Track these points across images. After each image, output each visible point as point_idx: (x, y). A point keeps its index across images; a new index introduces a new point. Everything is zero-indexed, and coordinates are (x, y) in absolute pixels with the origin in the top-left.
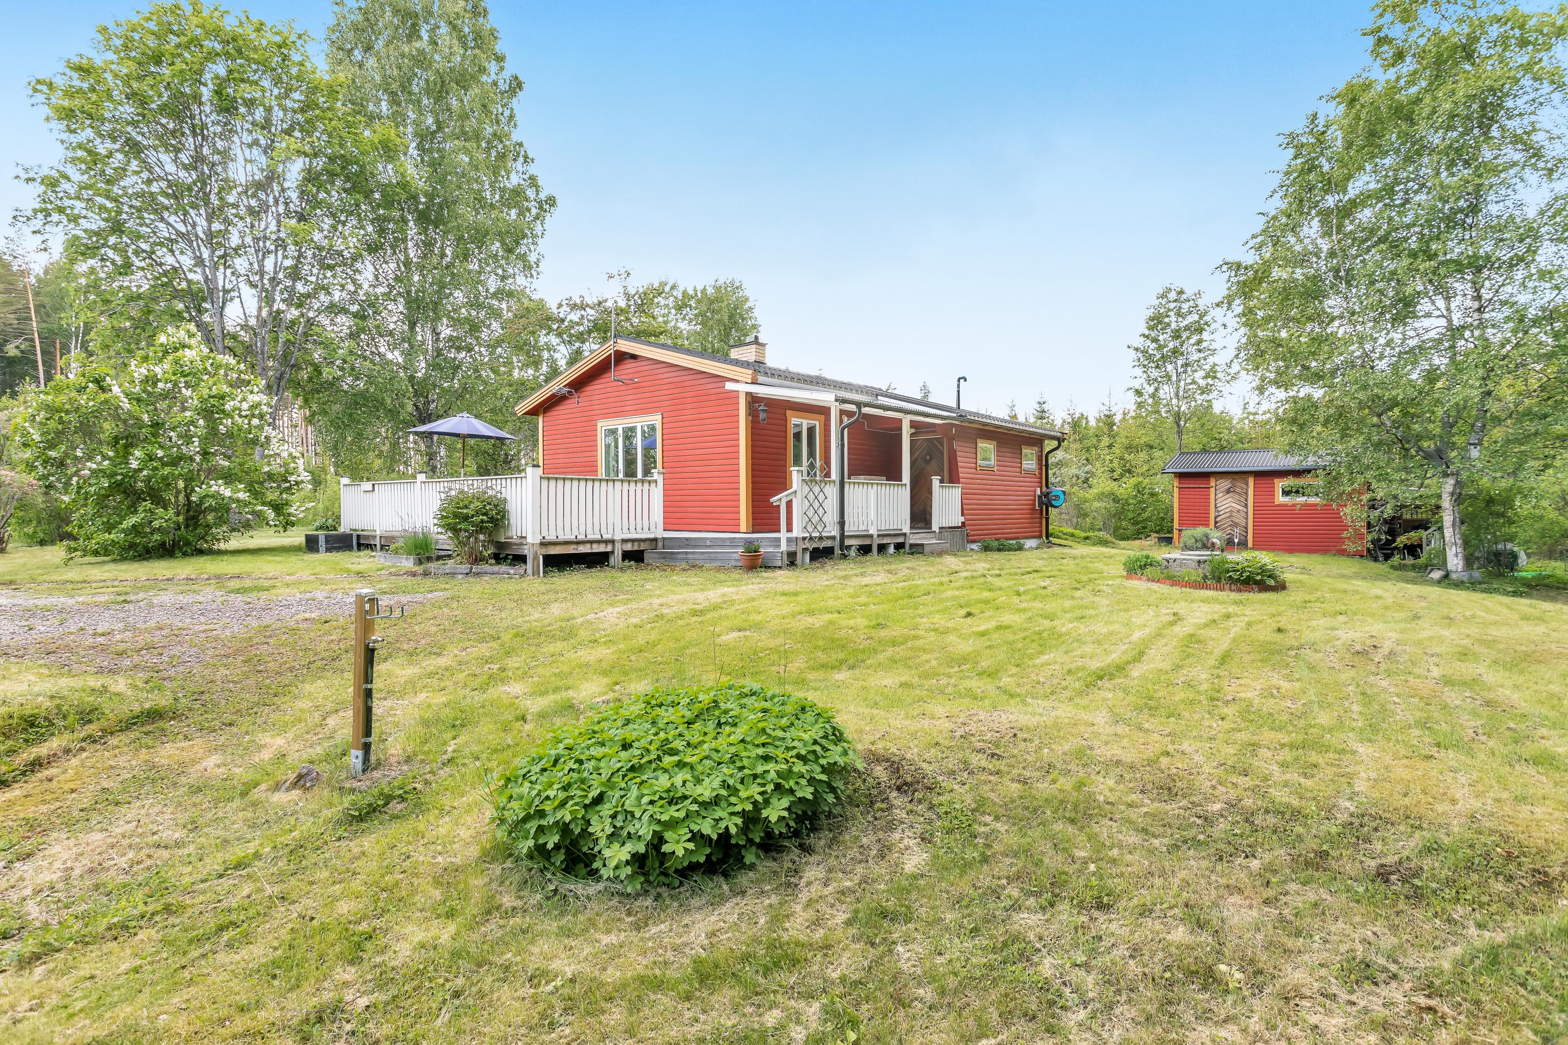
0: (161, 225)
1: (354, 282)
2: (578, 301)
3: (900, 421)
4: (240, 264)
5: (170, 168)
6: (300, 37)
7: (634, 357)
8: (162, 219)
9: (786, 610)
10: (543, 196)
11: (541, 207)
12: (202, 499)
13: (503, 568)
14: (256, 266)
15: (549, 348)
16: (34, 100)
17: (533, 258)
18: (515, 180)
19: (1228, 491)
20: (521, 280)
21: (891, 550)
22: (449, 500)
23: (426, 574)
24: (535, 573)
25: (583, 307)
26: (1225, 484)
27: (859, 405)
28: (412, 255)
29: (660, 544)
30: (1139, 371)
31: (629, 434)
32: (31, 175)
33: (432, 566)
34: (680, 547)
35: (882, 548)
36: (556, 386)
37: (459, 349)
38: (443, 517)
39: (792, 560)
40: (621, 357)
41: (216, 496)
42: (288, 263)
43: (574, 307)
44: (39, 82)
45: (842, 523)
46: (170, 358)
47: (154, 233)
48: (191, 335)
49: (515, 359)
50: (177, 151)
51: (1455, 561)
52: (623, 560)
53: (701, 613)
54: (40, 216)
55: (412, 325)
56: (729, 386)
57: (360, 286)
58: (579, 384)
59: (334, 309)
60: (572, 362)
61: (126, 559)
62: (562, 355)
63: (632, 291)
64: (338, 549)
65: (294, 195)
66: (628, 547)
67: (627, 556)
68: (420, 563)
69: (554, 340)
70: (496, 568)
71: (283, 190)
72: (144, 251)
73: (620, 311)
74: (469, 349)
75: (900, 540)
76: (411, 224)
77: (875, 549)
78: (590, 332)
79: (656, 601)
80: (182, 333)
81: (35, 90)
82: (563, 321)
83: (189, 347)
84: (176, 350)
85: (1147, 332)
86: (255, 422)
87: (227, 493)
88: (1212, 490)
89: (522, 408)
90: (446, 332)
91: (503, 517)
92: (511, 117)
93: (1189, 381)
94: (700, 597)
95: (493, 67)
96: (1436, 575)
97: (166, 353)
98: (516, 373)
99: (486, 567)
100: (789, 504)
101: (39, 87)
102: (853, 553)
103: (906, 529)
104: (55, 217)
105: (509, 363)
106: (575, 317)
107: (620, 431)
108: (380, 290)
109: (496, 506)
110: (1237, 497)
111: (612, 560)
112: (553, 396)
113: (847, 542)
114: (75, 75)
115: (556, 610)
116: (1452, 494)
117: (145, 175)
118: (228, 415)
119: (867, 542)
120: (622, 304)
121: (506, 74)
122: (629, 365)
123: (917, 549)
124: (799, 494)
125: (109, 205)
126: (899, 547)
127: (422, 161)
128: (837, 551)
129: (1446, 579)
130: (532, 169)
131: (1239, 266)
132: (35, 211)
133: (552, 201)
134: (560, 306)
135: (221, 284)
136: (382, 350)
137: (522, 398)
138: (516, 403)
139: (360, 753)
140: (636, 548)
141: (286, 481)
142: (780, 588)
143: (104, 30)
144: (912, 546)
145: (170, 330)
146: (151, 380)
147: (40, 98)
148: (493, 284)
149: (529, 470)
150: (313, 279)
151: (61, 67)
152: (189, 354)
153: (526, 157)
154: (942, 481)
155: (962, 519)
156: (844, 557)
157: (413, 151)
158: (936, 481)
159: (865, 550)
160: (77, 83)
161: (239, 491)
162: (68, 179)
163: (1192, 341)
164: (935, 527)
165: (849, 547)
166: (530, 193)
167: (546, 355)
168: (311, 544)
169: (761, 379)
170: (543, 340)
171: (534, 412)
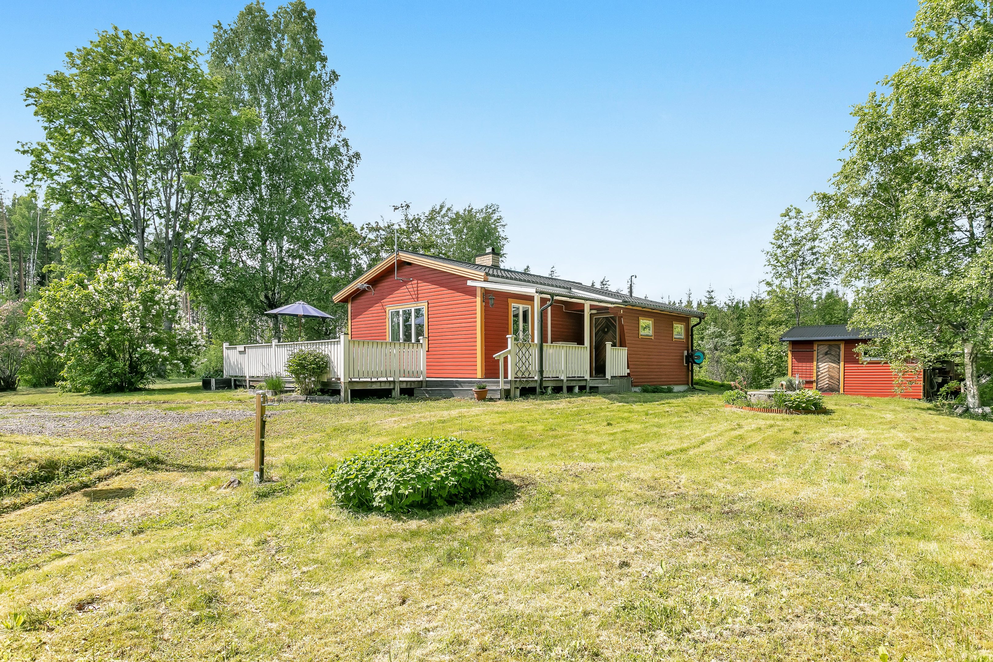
0: (105, 179)
1: (226, 213)
2: (374, 225)
3: (583, 305)
4: (154, 202)
5: (111, 141)
6: (193, 53)
7: (410, 264)
8: (106, 175)
9: (497, 420)
10: (351, 153)
11: (350, 160)
12: (142, 355)
13: (326, 397)
14: (164, 205)
15: (356, 256)
16: (27, 102)
17: (346, 194)
18: (333, 142)
19: (826, 354)
20: (336, 210)
21: (576, 390)
22: (294, 355)
23: (280, 401)
24: (346, 401)
25: (377, 229)
26: (825, 349)
27: (552, 295)
28: (264, 194)
29: (424, 384)
30: (770, 268)
31: (407, 315)
32: (26, 148)
33: (283, 396)
34: (437, 386)
35: (570, 389)
36: (360, 283)
37: (294, 258)
38: (290, 366)
39: (507, 395)
40: (402, 264)
41: (150, 354)
42: (184, 201)
43: (372, 229)
44: (30, 90)
45: (541, 372)
46: (122, 267)
47: (101, 184)
48: (132, 253)
49: (332, 264)
50: (116, 130)
51: (972, 401)
52: (401, 394)
53: (444, 422)
54: (31, 176)
55: (264, 241)
56: (469, 283)
57: (229, 216)
58: (374, 282)
59: (213, 232)
60: (370, 266)
61: (96, 392)
62: (364, 261)
63: (411, 218)
64: (223, 388)
65: (187, 156)
66: (404, 386)
67: (404, 391)
68: (276, 394)
69: (359, 252)
70: (322, 397)
71: (181, 153)
72: (93, 196)
73: (402, 231)
74: (301, 258)
75: (583, 384)
76: (263, 173)
77: (565, 389)
78: (382, 246)
79: (418, 415)
80: (127, 252)
81: (28, 96)
82: (365, 238)
83: (132, 260)
84: (124, 262)
85: (774, 241)
86: (173, 307)
87: (157, 352)
88: (815, 353)
89: (337, 297)
90: (286, 245)
91: (326, 366)
92: (331, 99)
93: (805, 275)
94: (445, 414)
95: (318, 65)
96: (959, 410)
97: (118, 265)
98: (333, 274)
99: (317, 397)
100: (506, 359)
101: (31, 94)
102: (549, 391)
103: (587, 377)
104: (40, 175)
105: (328, 267)
106: (372, 236)
107: (401, 313)
108: (243, 219)
109: (322, 359)
110: (833, 358)
111: (393, 394)
112: (358, 289)
113: (545, 384)
114: (53, 84)
115: (358, 419)
116: (971, 354)
117: (94, 146)
118: (157, 303)
119: (559, 384)
120: (404, 226)
121: (328, 70)
122: (407, 269)
123: (594, 391)
124: (512, 352)
125: (72, 166)
126: (582, 388)
127: (271, 129)
128: (538, 390)
129: (967, 413)
130: (344, 134)
131: (825, 196)
132: (28, 173)
133: (357, 156)
134: (362, 229)
135: (142, 216)
136: (244, 258)
137: (337, 291)
138: (333, 294)
139: (258, 473)
140: (409, 387)
141: (190, 345)
142: (496, 409)
143: (70, 55)
144: (591, 388)
145: (119, 250)
146: (111, 281)
147: (31, 101)
148: (317, 213)
149: (342, 337)
150: (200, 212)
151: (44, 80)
152: (132, 266)
153: (340, 126)
154: (614, 345)
155: (628, 371)
156: (542, 393)
157: (265, 124)
158: (608, 344)
159: (557, 390)
160: (54, 89)
161: (163, 351)
162: (48, 151)
163: (807, 247)
164: (608, 376)
165: (546, 388)
166: (343, 150)
167: (353, 261)
168: (206, 386)
169: (490, 278)
170: (352, 251)
171: (345, 300)
